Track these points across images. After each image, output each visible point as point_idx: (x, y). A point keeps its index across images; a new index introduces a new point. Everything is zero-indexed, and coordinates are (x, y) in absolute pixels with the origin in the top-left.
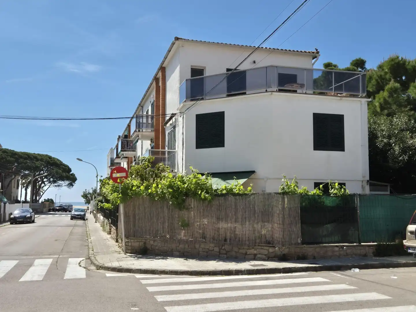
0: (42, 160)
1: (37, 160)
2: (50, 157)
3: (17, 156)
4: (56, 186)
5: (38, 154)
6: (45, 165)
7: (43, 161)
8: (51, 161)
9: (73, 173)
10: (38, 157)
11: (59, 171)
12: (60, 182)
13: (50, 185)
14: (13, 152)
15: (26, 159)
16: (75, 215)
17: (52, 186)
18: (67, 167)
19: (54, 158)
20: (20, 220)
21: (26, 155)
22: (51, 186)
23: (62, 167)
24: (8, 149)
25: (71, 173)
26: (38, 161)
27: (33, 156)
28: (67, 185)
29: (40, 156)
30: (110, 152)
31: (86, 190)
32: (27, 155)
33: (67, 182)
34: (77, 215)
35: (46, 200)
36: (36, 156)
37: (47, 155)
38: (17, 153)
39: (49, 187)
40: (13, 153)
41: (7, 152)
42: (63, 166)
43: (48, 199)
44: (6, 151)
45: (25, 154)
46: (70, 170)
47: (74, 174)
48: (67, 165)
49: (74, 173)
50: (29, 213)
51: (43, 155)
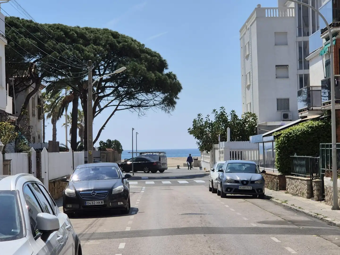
0: (96, 41)
1: (87, 42)
2: (115, 35)
3: (39, 34)
4: (132, 106)
5: (87, 29)
6: (106, 53)
7: (99, 44)
8: (119, 42)
9: (170, 73)
10: (88, 35)
11: (138, 66)
12: (142, 96)
13: (119, 105)
14: (29, 24)
15: (59, 39)
16: (237, 182)
17: (123, 107)
18: (155, 56)
19: (123, 37)
20: (96, 203)
21: (59, 30)
22: (119, 108)
23: (146, 57)
24: (18, 18)
25: (166, 72)
26: (89, 44)
27: (76, 32)
28: (160, 104)
29: (92, 32)
30: (255, 16)
31: (199, 115)
32: (62, 30)
33: (160, 96)
34: (243, 183)
35: (104, 143)
36: (84, 31)
37: (106, 30)
38: (39, 26)
39: (116, 110)
40: (28, 27)
41: (16, 26)
42: (147, 55)
43: (109, 141)
44: (15, 21)
45: (58, 28)
46: (163, 65)
47: (175, 76)
48: (155, 53)
49: (173, 73)
50: (120, 180)
51: (98, 30)
